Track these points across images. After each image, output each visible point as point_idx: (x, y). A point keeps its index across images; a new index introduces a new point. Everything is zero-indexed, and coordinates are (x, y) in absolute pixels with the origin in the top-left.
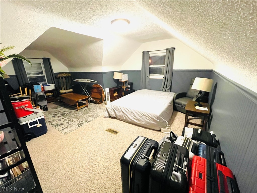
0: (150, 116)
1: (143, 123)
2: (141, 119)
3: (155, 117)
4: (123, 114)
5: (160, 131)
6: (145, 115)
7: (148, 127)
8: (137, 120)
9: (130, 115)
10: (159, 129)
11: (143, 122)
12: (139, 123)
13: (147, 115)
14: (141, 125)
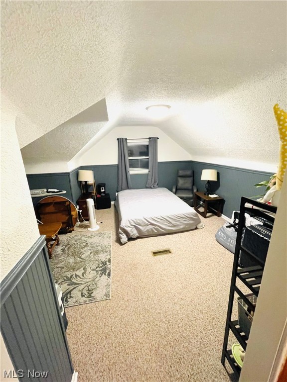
0: (188, 216)
1: (182, 227)
2: (178, 223)
3: (193, 215)
4: (151, 227)
5: (196, 228)
6: (182, 218)
7: (186, 230)
8: (174, 226)
9: (162, 224)
10: (195, 227)
11: (181, 225)
12: (177, 230)
13: (184, 217)
14: (180, 231)
